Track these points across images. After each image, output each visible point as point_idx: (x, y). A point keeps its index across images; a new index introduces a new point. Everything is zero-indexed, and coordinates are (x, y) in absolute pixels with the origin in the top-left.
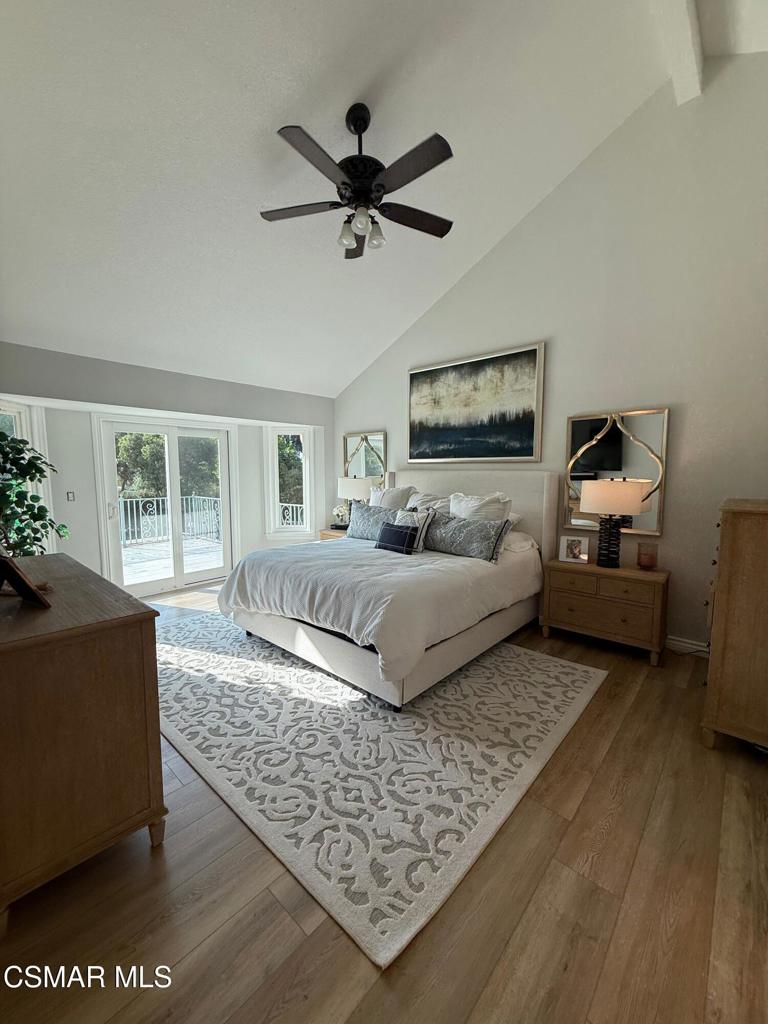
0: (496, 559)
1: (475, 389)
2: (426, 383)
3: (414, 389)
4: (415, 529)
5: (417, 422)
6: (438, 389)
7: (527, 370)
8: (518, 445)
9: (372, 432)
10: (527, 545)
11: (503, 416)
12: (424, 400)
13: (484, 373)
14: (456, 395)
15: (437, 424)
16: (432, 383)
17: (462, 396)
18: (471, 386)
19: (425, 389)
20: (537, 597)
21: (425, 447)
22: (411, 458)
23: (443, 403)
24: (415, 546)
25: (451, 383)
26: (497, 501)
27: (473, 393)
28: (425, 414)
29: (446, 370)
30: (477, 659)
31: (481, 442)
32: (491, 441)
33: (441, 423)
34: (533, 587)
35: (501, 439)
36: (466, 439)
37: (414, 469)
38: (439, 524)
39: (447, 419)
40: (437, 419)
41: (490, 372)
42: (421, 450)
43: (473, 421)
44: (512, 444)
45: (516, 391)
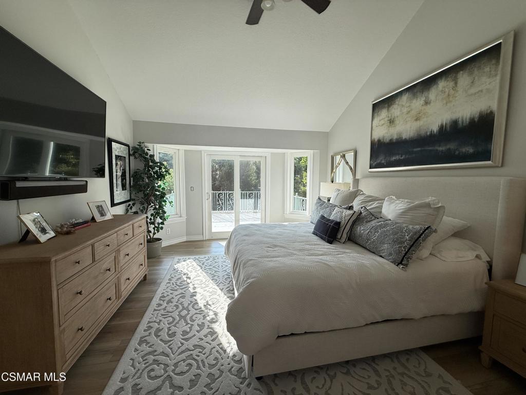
0: (406, 265)
1: (427, 103)
2: (384, 108)
3: (376, 115)
4: (338, 224)
5: (376, 140)
6: (393, 110)
7: (487, 69)
8: (471, 150)
9: (348, 151)
10: (470, 255)
11: (455, 123)
12: (382, 122)
13: (435, 86)
14: (408, 112)
15: (391, 140)
16: (389, 106)
17: (413, 113)
18: (422, 102)
19: (384, 114)
20: (478, 317)
21: (381, 159)
22: (370, 168)
23: (397, 122)
24: (339, 236)
25: (404, 104)
26: (428, 205)
27: (424, 107)
28: (383, 132)
29: (401, 93)
30: (373, 358)
31: (431, 150)
32: (440, 149)
33: (395, 138)
34: (474, 305)
35: (452, 146)
36: (415, 150)
37: (374, 177)
38: (363, 221)
39: (400, 134)
40: (392, 135)
41: (442, 84)
42: (379, 161)
43: (423, 133)
44: (464, 150)
45: (472, 95)
